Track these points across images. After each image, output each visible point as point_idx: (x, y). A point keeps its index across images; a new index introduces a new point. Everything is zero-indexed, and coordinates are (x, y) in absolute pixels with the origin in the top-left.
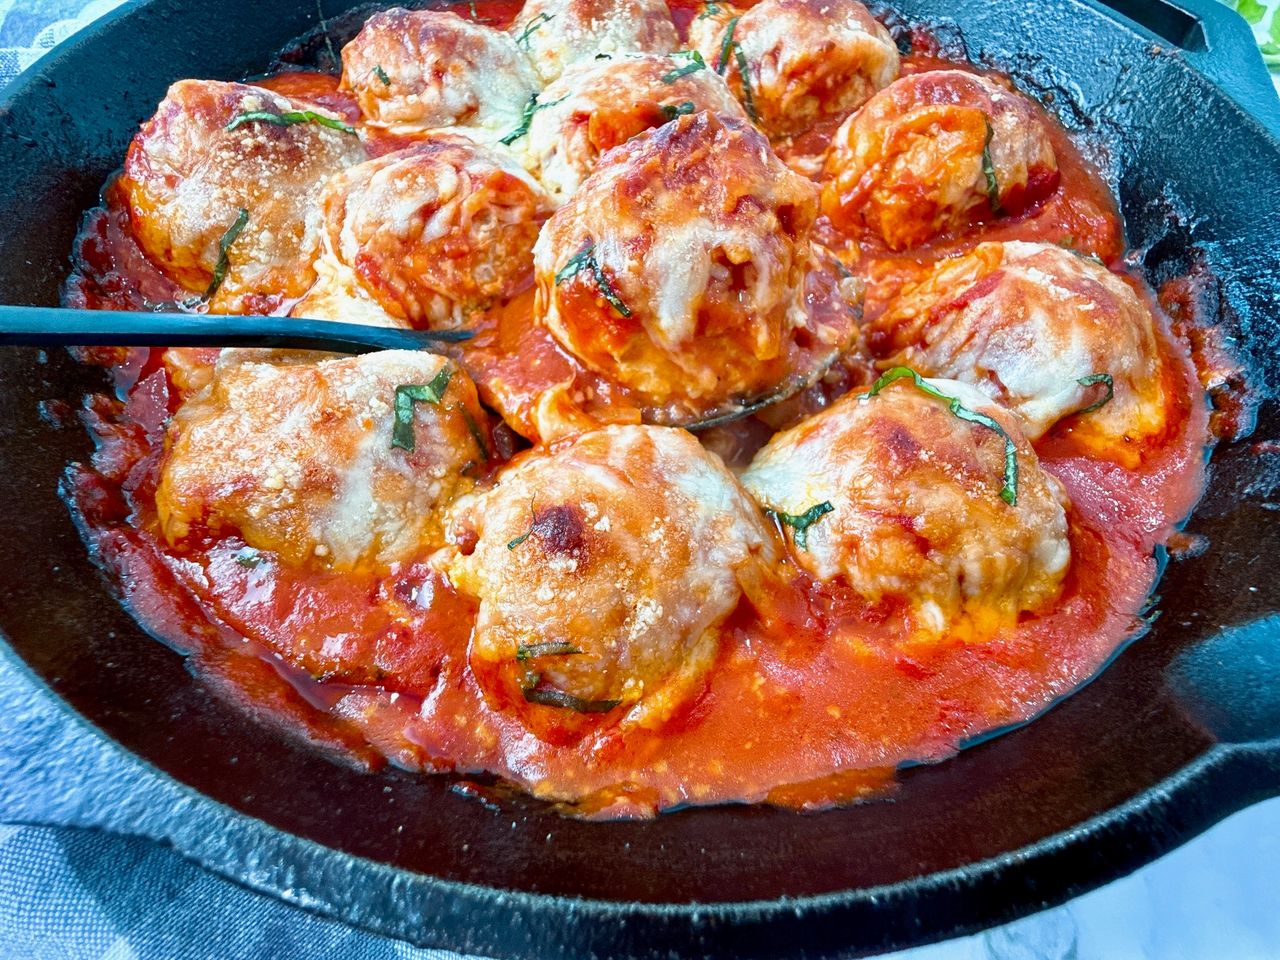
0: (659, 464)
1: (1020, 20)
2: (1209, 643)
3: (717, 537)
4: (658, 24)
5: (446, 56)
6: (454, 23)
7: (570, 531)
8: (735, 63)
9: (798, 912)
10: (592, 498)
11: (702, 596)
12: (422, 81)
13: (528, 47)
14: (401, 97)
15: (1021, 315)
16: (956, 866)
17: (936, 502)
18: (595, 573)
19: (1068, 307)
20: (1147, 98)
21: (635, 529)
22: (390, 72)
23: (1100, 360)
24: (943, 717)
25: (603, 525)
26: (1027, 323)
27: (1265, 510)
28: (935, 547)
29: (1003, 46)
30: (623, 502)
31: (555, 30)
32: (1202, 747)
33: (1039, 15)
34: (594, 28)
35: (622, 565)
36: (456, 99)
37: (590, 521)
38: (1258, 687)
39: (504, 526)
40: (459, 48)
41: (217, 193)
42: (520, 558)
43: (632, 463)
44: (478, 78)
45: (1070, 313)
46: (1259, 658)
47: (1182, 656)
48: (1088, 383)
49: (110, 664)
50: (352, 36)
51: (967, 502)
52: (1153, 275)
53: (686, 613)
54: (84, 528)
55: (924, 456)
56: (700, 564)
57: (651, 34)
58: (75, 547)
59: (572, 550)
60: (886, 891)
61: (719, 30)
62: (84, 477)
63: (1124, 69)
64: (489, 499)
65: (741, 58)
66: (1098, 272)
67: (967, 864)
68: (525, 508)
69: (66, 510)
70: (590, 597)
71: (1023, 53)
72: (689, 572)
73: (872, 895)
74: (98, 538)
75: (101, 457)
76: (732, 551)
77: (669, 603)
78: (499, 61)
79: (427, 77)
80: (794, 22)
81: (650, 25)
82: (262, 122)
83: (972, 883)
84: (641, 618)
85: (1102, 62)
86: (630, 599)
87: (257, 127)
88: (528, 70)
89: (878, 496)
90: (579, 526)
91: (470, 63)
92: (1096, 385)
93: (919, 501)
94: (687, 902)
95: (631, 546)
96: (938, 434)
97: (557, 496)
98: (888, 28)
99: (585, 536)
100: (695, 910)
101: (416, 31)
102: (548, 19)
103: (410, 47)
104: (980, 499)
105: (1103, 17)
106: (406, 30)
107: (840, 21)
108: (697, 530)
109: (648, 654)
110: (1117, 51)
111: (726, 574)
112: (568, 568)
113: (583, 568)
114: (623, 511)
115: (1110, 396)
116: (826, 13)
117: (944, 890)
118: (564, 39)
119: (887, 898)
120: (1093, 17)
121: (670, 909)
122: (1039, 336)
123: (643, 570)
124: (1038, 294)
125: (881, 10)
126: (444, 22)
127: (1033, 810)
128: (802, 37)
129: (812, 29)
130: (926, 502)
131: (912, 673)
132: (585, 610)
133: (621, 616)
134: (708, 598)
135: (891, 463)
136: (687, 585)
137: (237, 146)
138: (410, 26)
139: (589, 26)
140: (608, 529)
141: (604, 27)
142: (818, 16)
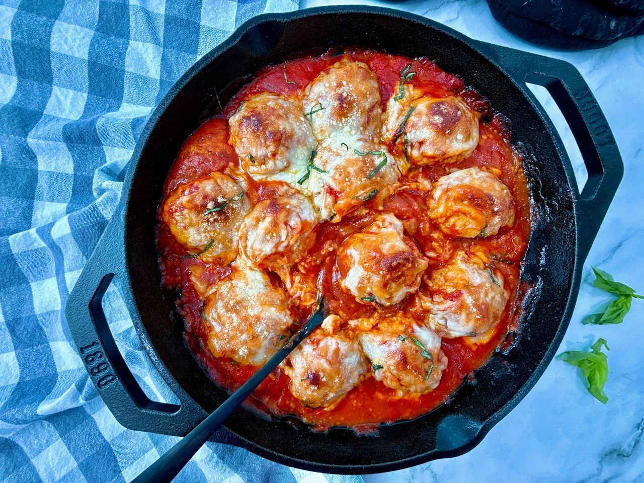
0: (340, 357)
5: (277, 147)
8: (403, 141)
10: (322, 371)
12: (267, 157)
14: (259, 167)
34: (343, 122)
37: (321, 378)
40: (283, 141)
41: (203, 235)
43: (333, 358)
44: (290, 153)
65: (406, 140)
78: (299, 141)
79: (269, 154)
82: (215, 211)
87: (214, 214)
88: (311, 140)
91: (287, 147)
99: (320, 383)
102: (322, 108)
103: (262, 140)
106: (260, 132)
114: (329, 375)
124: (467, 308)
128: (433, 145)
137: (208, 221)
138: (262, 130)
139: (341, 120)
140: (325, 380)
141: (347, 121)
142: (444, 134)
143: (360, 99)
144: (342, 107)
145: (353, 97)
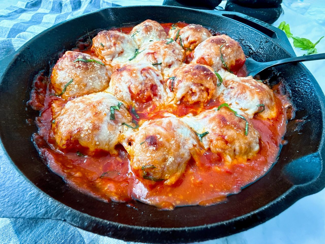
0: (173, 126)
1: (239, 32)
2: (290, 164)
3: (186, 143)
4: (162, 33)
5: (116, 40)
6: (118, 33)
7: (154, 141)
8: (179, 39)
9: (209, 227)
10: (159, 134)
11: (183, 156)
12: (111, 46)
13: (134, 38)
14: (106, 50)
15: (244, 92)
16: (241, 215)
17: (230, 133)
18: (159, 150)
19: (254, 90)
20: (266, 48)
21: (168, 141)
22: (104, 44)
23: (261, 101)
24: (237, 183)
25: (161, 140)
26: (246, 93)
27: (299, 134)
28: (229, 143)
29: (236, 37)
30: (165, 135)
31: (140, 35)
32: (291, 186)
33: (243, 31)
34: (148, 34)
35: (165, 149)
36: (118, 49)
37: (158, 139)
38: (301, 172)
39: (140, 140)
40: (119, 39)
42: (143, 147)
43: (167, 126)
44: (123, 45)
45: (254, 91)
46: (300, 166)
47: (285, 167)
48: (259, 106)
49: (47, 180)
50: (95, 36)
51: (237, 134)
52: (271, 84)
53: (179, 160)
54: (38, 149)
55: (228, 123)
56: (182, 148)
57: (161, 35)
58: (37, 152)
59: (154, 145)
60: (227, 222)
61: (176, 32)
62: (37, 136)
63: (261, 42)
64: (136, 134)
66: (261, 84)
67: (244, 215)
68: (144, 136)
69: (33, 144)
70: (158, 156)
71: (240, 38)
72: (180, 151)
73: (224, 223)
74: (40, 151)
75: (40, 132)
76: (190, 146)
77: (175, 157)
78: (128, 41)
79: (112, 45)
80: (192, 32)
81: (161, 33)
83: (245, 219)
84: (169, 161)
85: (256, 41)
86: (167, 156)
88: (134, 43)
89: (218, 131)
90: (156, 140)
91: (122, 42)
92: (261, 107)
93: (226, 133)
94: (184, 227)
95: (167, 144)
96: (231, 119)
97: (151, 134)
98: (211, 33)
99: (157, 142)
100: (186, 229)
101: (110, 35)
102: (138, 32)
103: (108, 39)
104: (240, 133)
105: (256, 32)
106: (107, 35)
107: (202, 32)
108: (182, 141)
109: (171, 168)
110: (259, 38)
111: (188, 151)
112: (153, 149)
113: (157, 149)
114: (165, 137)
115: (264, 109)
116: (199, 31)
117: (239, 221)
118: (142, 36)
119: (228, 223)
120: (254, 32)
121: (181, 229)
122: (248, 96)
123: (170, 150)
124: (248, 88)
125: (210, 30)
126: (116, 33)
127: (257, 202)
128: (194, 36)
129: (196, 34)
130: (228, 133)
131: (229, 173)
132: (157, 158)
133: (165, 160)
134: (184, 157)
135: (221, 124)
136: (180, 153)
138: (108, 34)
139: (147, 34)
140: (162, 140)
141: (151, 34)
142: (197, 31)
143: (155, 26)
144: (147, 27)
145: (151, 25)
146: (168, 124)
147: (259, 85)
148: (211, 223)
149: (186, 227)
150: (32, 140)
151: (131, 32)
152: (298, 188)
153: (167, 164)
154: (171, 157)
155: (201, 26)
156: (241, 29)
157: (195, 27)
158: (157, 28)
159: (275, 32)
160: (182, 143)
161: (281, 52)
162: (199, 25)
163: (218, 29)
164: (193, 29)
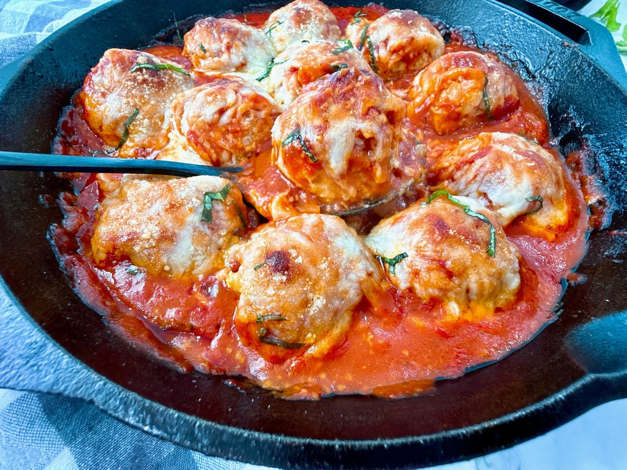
0: (326, 232)
1: (502, 28)
2: (586, 326)
3: (352, 267)
4: (331, 27)
5: (232, 40)
6: (236, 24)
7: (283, 262)
8: (367, 46)
9: (386, 446)
10: (294, 247)
11: (344, 295)
12: (221, 51)
13: (271, 36)
14: (211, 58)
15: (499, 167)
16: (461, 427)
17: (457, 254)
18: (295, 283)
19: (522, 164)
20: (562, 66)
21: (314, 262)
22: (206, 47)
23: (537, 189)
24: (458, 357)
25: (299, 260)
26: (502, 171)
27: (614, 263)
28: (455, 276)
29: (494, 40)
30: (309, 250)
31: (283, 29)
32: (581, 375)
33: (511, 26)
34: (302, 28)
35: (307, 280)
36: (236, 60)
37: (293, 258)
38: (609, 347)
39: (253, 259)
40: (239, 36)
41: (125, 101)
42: (259, 274)
43: (314, 231)
44: (247, 50)
45: (523, 167)
46: (609, 333)
47: (573, 331)
48: (531, 200)
49: (68, 318)
50: (189, 29)
51: (471, 255)
52: (563, 150)
53: (337, 303)
54: (57, 254)
55: (451, 232)
56: (344, 279)
57: (328, 31)
58: (53, 263)
59: (284, 271)
60: (428, 438)
61: (360, 30)
62: (59, 231)
63: (551, 53)
64: (246, 246)
65: (370, 43)
66: (537, 148)
67: (466, 426)
68: (263, 251)
69: (50, 245)
70: (292, 294)
71: (503, 44)
72: (339, 284)
73: (421, 439)
74: (64, 259)
75: (66, 222)
76: (359, 274)
77: (329, 298)
78: (257, 42)
79: (223, 49)
80: (395, 27)
81: (328, 27)
82: (147, 69)
83: (468, 436)
84: (316, 305)
85: (541, 49)
86: (311, 295)
87: (144, 71)
88: (270, 47)
89: (429, 251)
90: (288, 260)
91: (243, 43)
92: (535, 201)
93: (449, 253)
94: (333, 439)
95: (312, 270)
96: (459, 223)
97: (278, 246)
98: (440, 31)
99: (290, 265)
100: (337, 443)
101: (219, 28)
102: (280, 24)
103: (216, 35)
104: (478, 254)
105: (542, 28)
106: (215, 28)
107: (417, 27)
108: (343, 264)
109: (318, 322)
110: (547, 44)
111: (356, 285)
112: (282, 280)
113: (289, 280)
114: (308, 254)
115: (541, 206)
116: (411, 24)
117: (455, 438)
118: (288, 33)
119: (428, 441)
120: (537, 28)
121: (325, 442)
122: (508, 177)
123: (317, 282)
124: (507, 157)
125: (437, 22)
126: (232, 24)
127: (499, 401)
128: (399, 34)
129: (404, 31)
130: (452, 254)
131: (444, 335)
132: (289, 300)
133: (306, 303)
134: (347, 296)
135: (436, 235)
136: (337, 290)
137: (135, 79)
138: (216, 25)
139: (299, 27)
140: (301, 262)
141: (306, 28)
142: (406, 24)
143: (316, 11)
144: (299, 13)
145: (310, 9)
146: (315, 226)
147: (534, 152)
148: (391, 437)
149: (336, 440)
150: (48, 236)
151: (266, 22)
152: (597, 381)
153: (312, 313)
154: (318, 298)
155: (416, 12)
156: (508, 23)
157: (402, 16)
158: (320, 15)
159: (588, 30)
160: (343, 266)
161: (595, 76)
162: (412, 11)
163: (455, 20)
164: (398, 19)
